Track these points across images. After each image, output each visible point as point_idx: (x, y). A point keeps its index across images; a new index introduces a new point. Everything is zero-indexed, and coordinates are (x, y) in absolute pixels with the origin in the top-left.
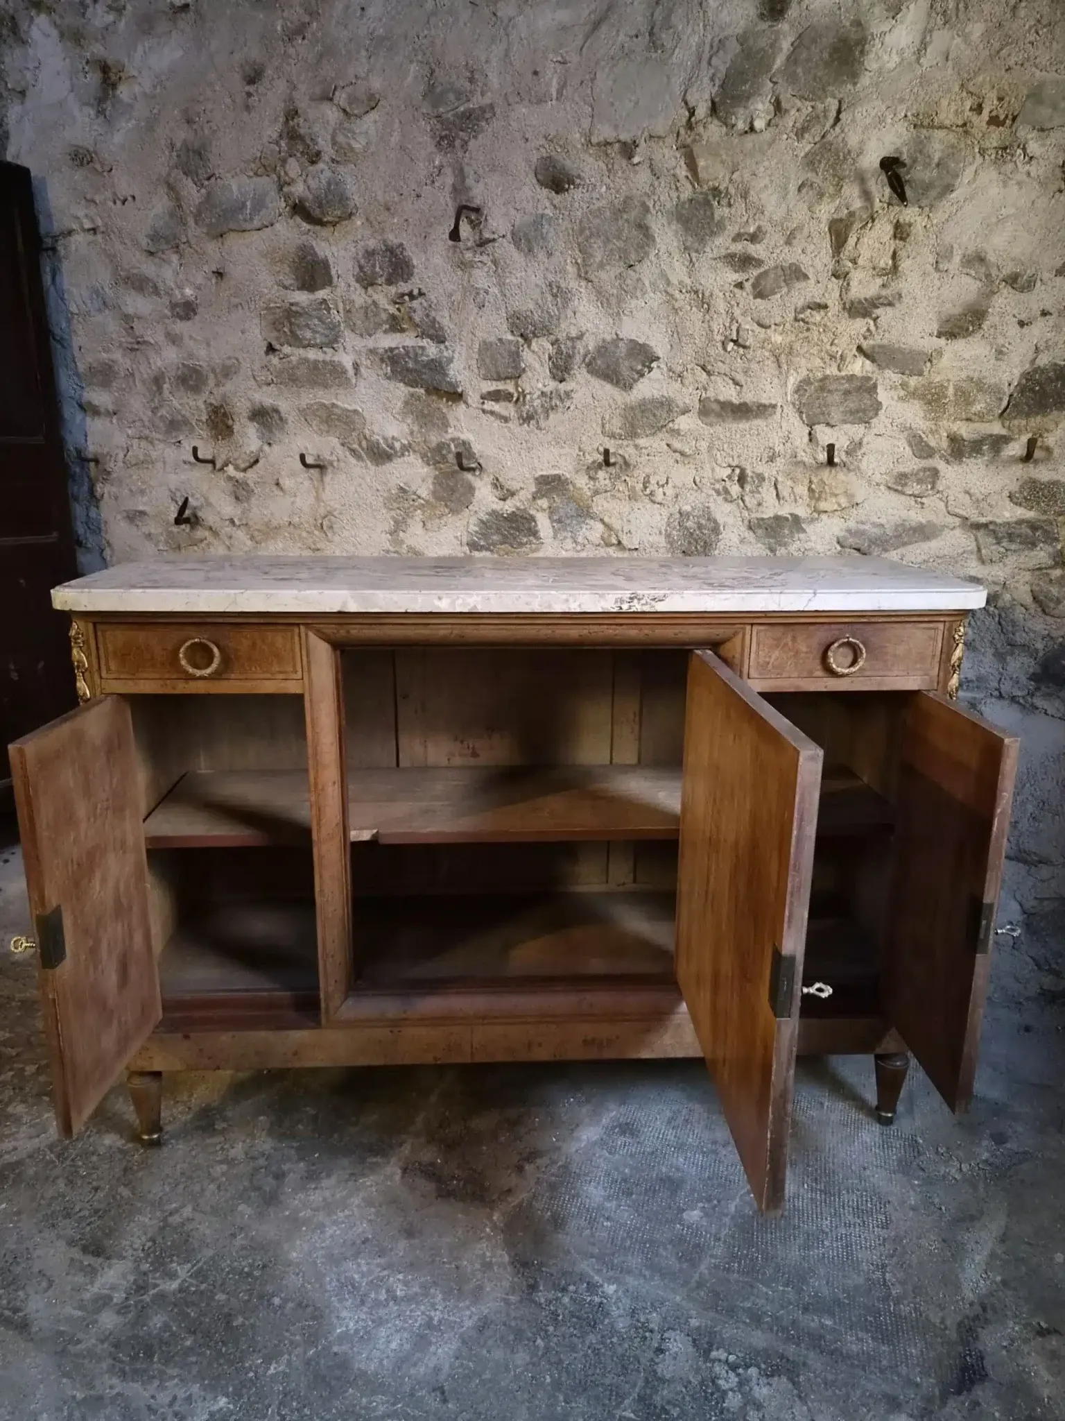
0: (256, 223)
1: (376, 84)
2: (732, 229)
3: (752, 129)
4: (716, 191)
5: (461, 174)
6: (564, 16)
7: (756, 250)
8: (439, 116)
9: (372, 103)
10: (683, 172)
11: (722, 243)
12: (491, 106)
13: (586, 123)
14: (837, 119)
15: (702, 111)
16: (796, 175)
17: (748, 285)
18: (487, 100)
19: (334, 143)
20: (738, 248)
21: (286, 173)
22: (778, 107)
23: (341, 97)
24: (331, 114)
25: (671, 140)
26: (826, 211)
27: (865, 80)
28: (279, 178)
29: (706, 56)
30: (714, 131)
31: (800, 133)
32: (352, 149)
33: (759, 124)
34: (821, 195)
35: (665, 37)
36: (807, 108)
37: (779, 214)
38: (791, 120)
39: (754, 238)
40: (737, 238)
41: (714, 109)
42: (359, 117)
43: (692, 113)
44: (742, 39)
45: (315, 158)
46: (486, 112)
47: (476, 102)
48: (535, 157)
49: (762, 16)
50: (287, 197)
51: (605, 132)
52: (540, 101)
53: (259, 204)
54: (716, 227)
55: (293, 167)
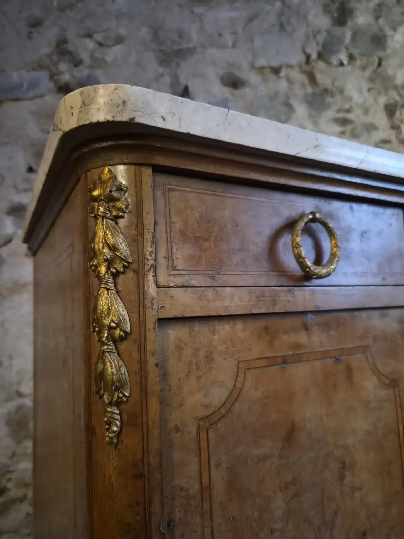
0: (31, 94)
1: (123, 31)
2: (335, 108)
3: (342, 64)
4: (326, 90)
5: (176, 77)
6: (234, 14)
7: (350, 116)
8: (161, 51)
9: (119, 40)
10: (306, 81)
11: (331, 113)
12: (195, 48)
13: (250, 59)
14: (380, 64)
15: (314, 56)
16: (365, 86)
17: (348, 132)
18: (191, 45)
19: (92, 57)
20: (340, 115)
21: (57, 69)
22: (351, 58)
23: (99, 37)
24: (90, 44)
25: (297, 69)
26: (382, 100)
27: (389, 51)
28: (51, 71)
29: (311, 35)
30: (321, 65)
31: (364, 68)
32: (105, 61)
33: (345, 62)
34: (380, 93)
35: (289, 28)
36: (365, 60)
37: (360, 100)
38: (358, 63)
39: (348, 111)
40: (339, 111)
41: (320, 56)
42: (109, 46)
43: (308, 57)
44: (328, 32)
45: (77, 63)
46: (191, 51)
47: (184, 45)
48: (221, 72)
49: (334, 25)
50: (56, 82)
51: (261, 62)
52: (224, 47)
53: (34, 84)
54: (326, 107)
55: (63, 66)
